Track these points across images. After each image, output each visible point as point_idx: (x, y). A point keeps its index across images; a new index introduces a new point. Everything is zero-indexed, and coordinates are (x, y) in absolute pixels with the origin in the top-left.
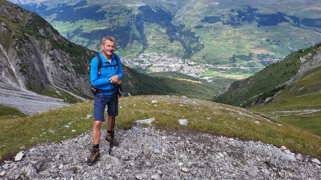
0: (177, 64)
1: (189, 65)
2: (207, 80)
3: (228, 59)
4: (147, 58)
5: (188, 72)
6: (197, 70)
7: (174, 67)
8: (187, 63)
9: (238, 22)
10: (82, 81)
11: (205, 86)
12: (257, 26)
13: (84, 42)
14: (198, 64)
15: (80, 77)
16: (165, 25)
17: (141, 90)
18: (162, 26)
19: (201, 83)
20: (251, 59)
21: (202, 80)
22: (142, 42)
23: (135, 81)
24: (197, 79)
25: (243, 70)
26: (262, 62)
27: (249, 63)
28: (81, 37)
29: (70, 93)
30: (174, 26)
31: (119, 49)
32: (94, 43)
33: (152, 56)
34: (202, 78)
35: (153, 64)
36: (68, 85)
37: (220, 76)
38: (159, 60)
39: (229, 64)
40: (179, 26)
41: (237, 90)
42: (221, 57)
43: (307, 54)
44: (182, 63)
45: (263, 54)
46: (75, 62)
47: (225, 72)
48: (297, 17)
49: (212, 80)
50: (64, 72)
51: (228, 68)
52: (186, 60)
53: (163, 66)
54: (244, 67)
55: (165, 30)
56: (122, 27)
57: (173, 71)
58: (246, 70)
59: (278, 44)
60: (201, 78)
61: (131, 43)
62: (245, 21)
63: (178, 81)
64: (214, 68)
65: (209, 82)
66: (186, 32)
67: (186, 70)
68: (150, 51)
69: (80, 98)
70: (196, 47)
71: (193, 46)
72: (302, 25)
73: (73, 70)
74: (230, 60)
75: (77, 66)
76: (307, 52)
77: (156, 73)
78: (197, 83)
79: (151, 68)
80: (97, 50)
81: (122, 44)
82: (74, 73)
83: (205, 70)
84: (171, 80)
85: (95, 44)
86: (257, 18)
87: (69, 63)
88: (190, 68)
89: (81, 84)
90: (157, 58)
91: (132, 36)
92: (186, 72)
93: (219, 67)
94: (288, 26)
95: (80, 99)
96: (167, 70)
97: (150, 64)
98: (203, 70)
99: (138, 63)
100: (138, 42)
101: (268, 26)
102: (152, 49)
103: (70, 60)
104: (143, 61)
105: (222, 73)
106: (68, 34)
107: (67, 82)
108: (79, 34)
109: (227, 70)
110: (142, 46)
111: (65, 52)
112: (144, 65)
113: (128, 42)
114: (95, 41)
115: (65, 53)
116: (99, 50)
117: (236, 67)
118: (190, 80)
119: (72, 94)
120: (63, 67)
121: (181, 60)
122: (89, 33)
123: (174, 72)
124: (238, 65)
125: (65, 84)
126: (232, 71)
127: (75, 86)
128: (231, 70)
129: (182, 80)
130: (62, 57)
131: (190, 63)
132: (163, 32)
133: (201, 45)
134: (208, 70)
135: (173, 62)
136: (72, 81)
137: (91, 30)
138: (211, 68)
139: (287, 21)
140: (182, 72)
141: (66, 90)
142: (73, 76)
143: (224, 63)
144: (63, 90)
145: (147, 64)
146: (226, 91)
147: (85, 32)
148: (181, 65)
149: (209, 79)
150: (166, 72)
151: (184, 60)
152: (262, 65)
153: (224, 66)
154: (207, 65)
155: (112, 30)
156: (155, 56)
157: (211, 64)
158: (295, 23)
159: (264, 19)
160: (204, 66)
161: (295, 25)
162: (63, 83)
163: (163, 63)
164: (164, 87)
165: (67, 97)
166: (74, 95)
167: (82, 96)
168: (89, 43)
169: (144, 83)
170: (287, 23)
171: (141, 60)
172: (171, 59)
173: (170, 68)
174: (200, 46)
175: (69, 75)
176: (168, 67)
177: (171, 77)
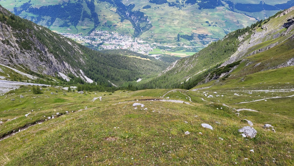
0: (128, 42)
1: (139, 43)
2: (155, 57)
3: (174, 39)
4: (98, 36)
5: (138, 50)
6: (146, 48)
7: (125, 45)
8: (137, 41)
9: (182, 4)
10: (28, 57)
11: (153, 63)
12: (199, 8)
13: (33, 18)
14: (147, 43)
15: (25, 52)
16: (115, 4)
17: (92, 67)
18: (113, 5)
19: (150, 60)
20: (193, 39)
21: (151, 58)
22: (93, 19)
23: (86, 57)
24: (146, 57)
25: (186, 48)
26: (202, 41)
27: (191, 43)
28: (29, 12)
29: (13, 69)
30: (125, 5)
31: (70, 26)
32: (43, 19)
33: (103, 34)
34: (151, 56)
35: (105, 41)
36: (11, 61)
37: (166, 54)
38: (111, 38)
39: (174, 43)
40: (129, 6)
41: (183, 66)
42: (167, 36)
43: (244, 34)
44: (132, 41)
45: (203, 34)
46: (19, 37)
47: (170, 50)
48: (231, 2)
49: (159, 58)
50: (6, 46)
51: (174, 46)
52: (136, 38)
53: (114, 44)
54: (187, 45)
55: (116, 9)
56: (73, 4)
57: (123, 48)
58: (188, 49)
59: (216, 26)
60: (149, 56)
61: (83, 20)
62: (188, 4)
63: (129, 58)
64: (161, 47)
65: (157, 59)
66: (136, 12)
67: (136, 48)
68: (101, 29)
69: (26, 74)
70: (145, 27)
71: (142, 25)
72: (235, 10)
73: (17, 45)
74: (175, 39)
75: (21, 41)
76: (244, 32)
77: (107, 50)
78: (146, 60)
79: (102, 46)
80: (47, 26)
81: (73, 21)
82: (18, 47)
83: (153, 48)
84: (122, 57)
85: (45, 20)
86: (199, 2)
87: (11, 37)
88: (139, 46)
89: (27, 60)
90: (109, 36)
91: (84, 13)
92: (135, 50)
93: (165, 45)
94: (224, 9)
95: (26, 76)
96: (118, 47)
97: (101, 42)
98: (151, 48)
99: (90, 41)
100: (90, 20)
101: (207, 9)
102: (103, 27)
103: (13, 33)
104: (95, 39)
105: (168, 51)
106: (15, 9)
107: (10, 57)
108: (28, 9)
109: (172, 48)
110: (94, 24)
111: (7, 24)
112: (95, 42)
113: (79, 20)
114: (45, 17)
115: (7, 26)
116: (49, 27)
117: (180, 46)
118: (139, 57)
119: (16, 71)
120: (4, 41)
121: (131, 38)
122: (39, 8)
123: (125, 50)
124: (182, 44)
125: (8, 60)
126: (177, 50)
127: (19, 62)
128: (176, 48)
129: (132, 58)
130: (3, 31)
131: (140, 42)
132: (114, 11)
133: (149, 24)
134: (155, 48)
135: (124, 41)
136: (16, 57)
137: (40, 5)
138: (158, 46)
139: (223, 5)
140: (132, 50)
141: (9, 66)
142: (17, 52)
143: (169, 42)
144: (5, 66)
145: (99, 42)
146: (173, 67)
147: (34, 7)
148: (131, 43)
149: (157, 57)
150: (117, 49)
151: (134, 38)
152: (202, 44)
153: (170, 45)
154: (155, 43)
155: (63, 7)
156: (106, 34)
157: (158, 42)
158: (230, 7)
159: (205, 2)
160: (152, 45)
161: (230, 9)
162: (5, 58)
163: (114, 41)
164: (115, 64)
165: (10, 74)
166: (19, 72)
167: (28, 73)
168: (39, 19)
169: (96, 60)
170: (223, 7)
171: (92, 37)
172: (122, 37)
173: (121, 45)
174: (149, 26)
175: (12, 50)
176: (119, 45)
177: (122, 55)
